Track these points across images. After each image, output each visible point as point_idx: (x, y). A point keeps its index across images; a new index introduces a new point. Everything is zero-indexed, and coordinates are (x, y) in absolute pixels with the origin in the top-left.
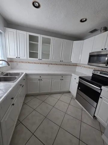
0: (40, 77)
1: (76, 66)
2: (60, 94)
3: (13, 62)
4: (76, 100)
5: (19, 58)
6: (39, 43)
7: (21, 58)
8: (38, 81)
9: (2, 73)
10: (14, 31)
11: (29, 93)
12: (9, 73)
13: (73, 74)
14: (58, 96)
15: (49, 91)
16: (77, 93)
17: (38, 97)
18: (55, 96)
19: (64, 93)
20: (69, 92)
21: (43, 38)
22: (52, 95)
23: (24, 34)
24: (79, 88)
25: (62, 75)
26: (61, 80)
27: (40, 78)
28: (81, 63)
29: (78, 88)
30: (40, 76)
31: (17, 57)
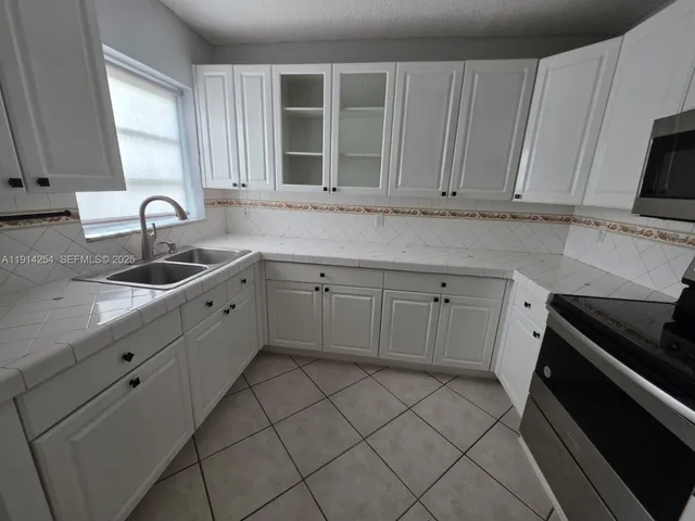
0: (322, 275)
1: (568, 220)
2: (431, 381)
3: (231, 203)
4: (521, 440)
5: (244, 185)
6: (325, 109)
7: (252, 186)
8: (315, 293)
9: (172, 247)
10: (223, 70)
11: (278, 342)
12: (200, 250)
13: (517, 276)
14: (416, 387)
15: (369, 352)
16: (531, 399)
17: (312, 369)
18: (396, 382)
19: (456, 377)
20: (492, 381)
21: (343, 77)
22: (384, 377)
23: (261, 78)
24: (547, 372)
25: (443, 277)
26: (436, 300)
27: (323, 280)
28: (587, 202)
29: (539, 371)
30: (322, 270)
31: (237, 182)
